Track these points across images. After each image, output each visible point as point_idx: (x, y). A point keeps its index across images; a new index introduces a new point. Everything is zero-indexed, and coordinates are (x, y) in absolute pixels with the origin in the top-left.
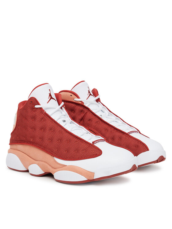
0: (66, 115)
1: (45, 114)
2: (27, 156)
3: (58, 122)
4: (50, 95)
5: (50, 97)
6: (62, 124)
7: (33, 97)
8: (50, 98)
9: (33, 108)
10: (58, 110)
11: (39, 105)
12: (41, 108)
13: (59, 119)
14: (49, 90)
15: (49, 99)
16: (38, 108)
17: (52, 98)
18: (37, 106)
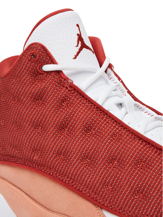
0: (118, 88)
1: (70, 87)
2: (26, 196)
3: (106, 107)
4: (80, 38)
5: (80, 42)
6: (117, 113)
7: (36, 44)
8: (80, 45)
9: (38, 72)
10: (101, 77)
11: (54, 64)
12: (59, 72)
13: (108, 98)
14: (78, 25)
15: (77, 49)
16: (52, 72)
17: (84, 46)
18: (47, 68)
